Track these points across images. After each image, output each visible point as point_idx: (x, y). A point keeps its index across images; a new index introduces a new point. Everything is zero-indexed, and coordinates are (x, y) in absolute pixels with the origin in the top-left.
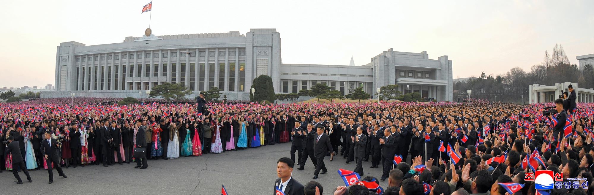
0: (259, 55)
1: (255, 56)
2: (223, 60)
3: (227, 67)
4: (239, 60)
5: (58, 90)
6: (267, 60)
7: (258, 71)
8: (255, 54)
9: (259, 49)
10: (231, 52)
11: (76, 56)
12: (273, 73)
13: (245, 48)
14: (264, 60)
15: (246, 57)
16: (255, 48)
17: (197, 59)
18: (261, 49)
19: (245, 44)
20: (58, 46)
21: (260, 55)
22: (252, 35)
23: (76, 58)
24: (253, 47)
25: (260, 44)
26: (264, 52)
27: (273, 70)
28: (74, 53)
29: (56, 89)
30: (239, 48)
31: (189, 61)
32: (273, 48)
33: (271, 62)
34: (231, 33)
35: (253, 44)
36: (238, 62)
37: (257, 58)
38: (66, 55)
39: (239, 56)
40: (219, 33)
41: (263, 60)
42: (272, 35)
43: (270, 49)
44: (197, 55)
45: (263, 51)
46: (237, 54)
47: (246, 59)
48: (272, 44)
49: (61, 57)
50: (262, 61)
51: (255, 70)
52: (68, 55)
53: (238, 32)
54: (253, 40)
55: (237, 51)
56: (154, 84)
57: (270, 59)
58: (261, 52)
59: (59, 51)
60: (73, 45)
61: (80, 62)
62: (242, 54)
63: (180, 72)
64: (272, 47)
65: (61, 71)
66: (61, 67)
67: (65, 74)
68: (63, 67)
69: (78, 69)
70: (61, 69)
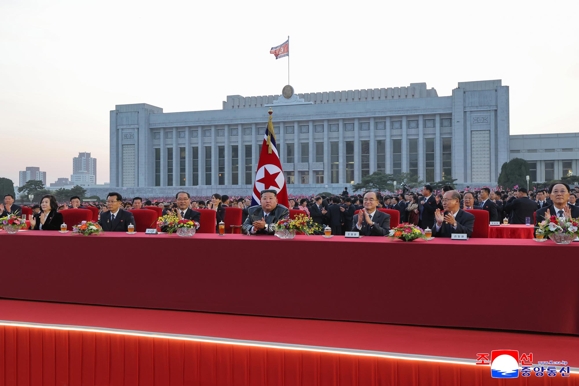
0: (474, 124)
1: (468, 126)
2: (414, 135)
3: (422, 145)
4: (441, 134)
5: (118, 186)
6: (488, 132)
7: (473, 149)
8: (468, 123)
9: (474, 115)
10: (426, 121)
11: (152, 129)
12: (499, 152)
13: (451, 114)
14: (483, 132)
15: (453, 128)
16: (468, 114)
17: (372, 134)
18: (478, 114)
19: (452, 108)
20: (111, 111)
21: (476, 124)
22: (463, 93)
23: (154, 132)
24: (465, 112)
25: (477, 107)
26: (483, 119)
27: (499, 147)
28: (149, 124)
29: (115, 184)
30: (441, 115)
31: (360, 137)
32: (499, 111)
33: (496, 135)
34: (414, 86)
35: (465, 107)
36: (440, 136)
37: (471, 129)
38: (132, 127)
39: (440, 127)
40: (393, 88)
41: (481, 132)
42: (496, 91)
43: (493, 113)
44: (372, 127)
45: (480, 118)
46: (438, 125)
47: (453, 132)
48: (497, 106)
49: (120, 131)
50: (480, 134)
51: (469, 147)
52: (137, 126)
53: (424, 85)
54: (464, 101)
55: (438, 119)
56: (302, 175)
57: (493, 130)
58: (478, 119)
59: (117, 119)
60: (146, 110)
61: (162, 140)
62: (446, 123)
63: (345, 155)
64: (496, 110)
65: (123, 153)
66: (123, 148)
67: (133, 160)
68: (126, 146)
69: (158, 151)
70: (123, 150)
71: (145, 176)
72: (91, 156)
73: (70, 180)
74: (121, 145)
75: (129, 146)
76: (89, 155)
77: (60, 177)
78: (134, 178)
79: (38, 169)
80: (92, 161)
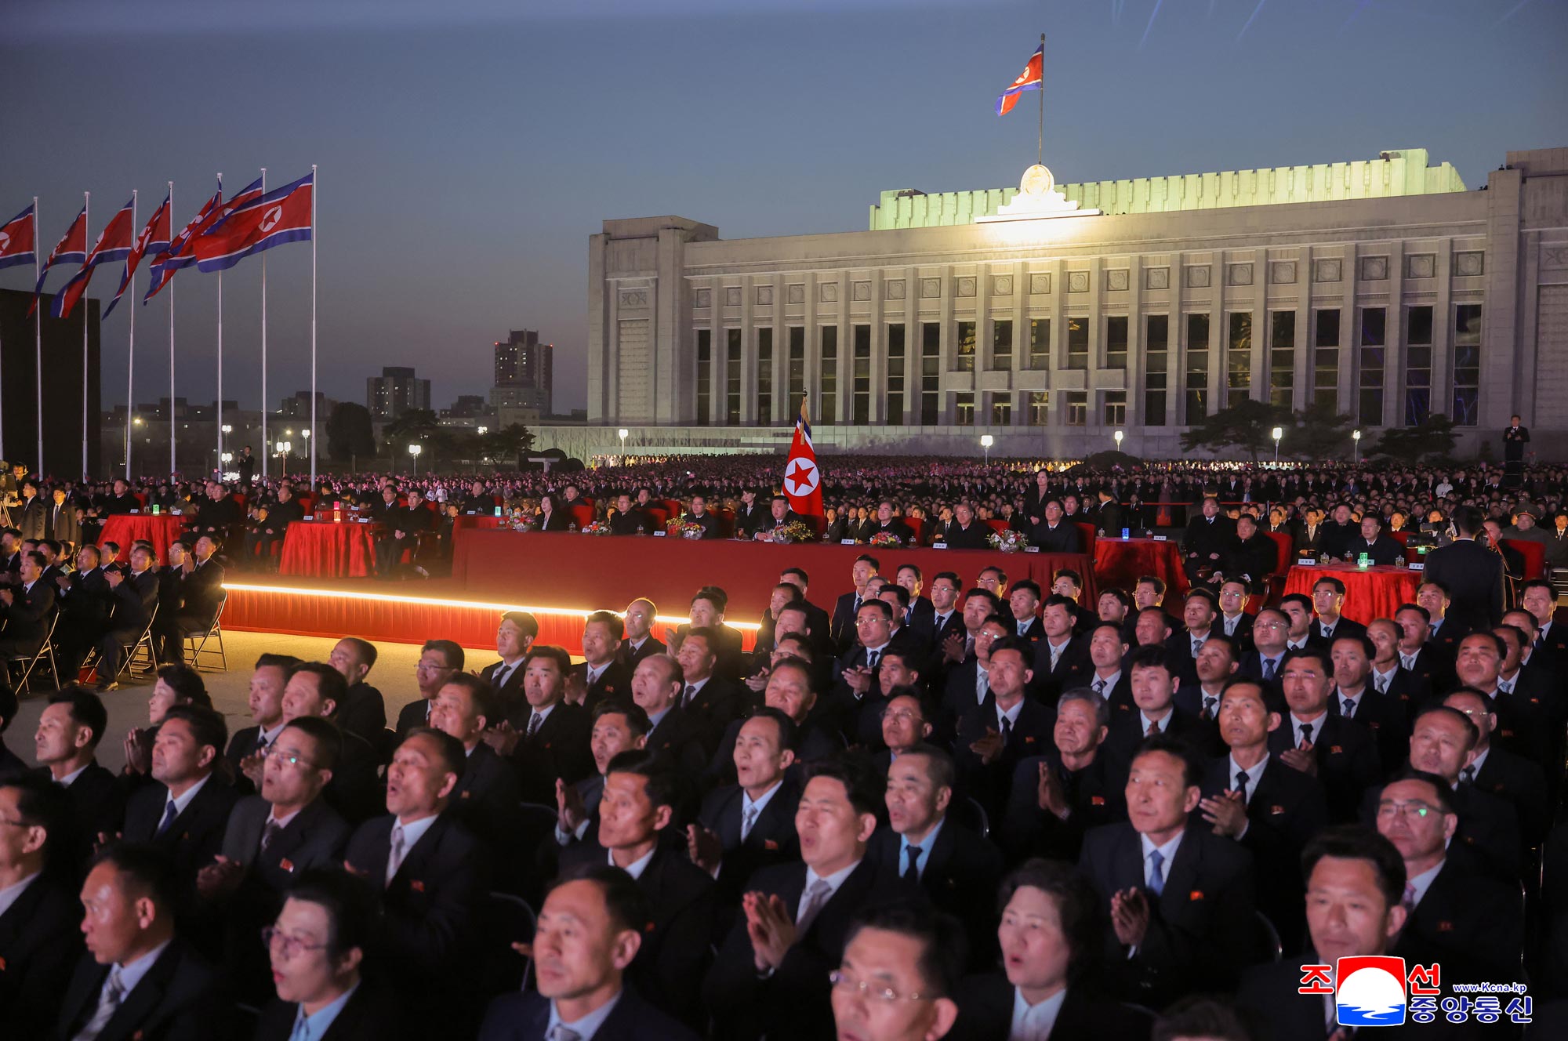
1: (1531, 273)
2: (1375, 299)
3: (1397, 326)
4: (1451, 296)
8: (1531, 265)
11: (690, 282)
17: (1258, 296)
20: (591, 236)
24: (1523, 236)
28: (685, 269)
29: (599, 417)
31: (1226, 304)
35: (1524, 222)
36: (1450, 302)
37: (1538, 282)
38: (642, 275)
49: (613, 285)
52: (653, 274)
54: (1522, 204)
59: (605, 257)
60: (677, 232)
61: (714, 309)
63: (1185, 351)
65: (619, 342)
66: (619, 328)
67: (644, 359)
68: (628, 325)
69: (704, 336)
70: (619, 334)
71: (673, 400)
72: (540, 341)
73: (487, 401)
74: (616, 322)
75: (634, 325)
76: (533, 337)
77: (464, 394)
78: (645, 404)
79: (410, 372)
80: (543, 353)
